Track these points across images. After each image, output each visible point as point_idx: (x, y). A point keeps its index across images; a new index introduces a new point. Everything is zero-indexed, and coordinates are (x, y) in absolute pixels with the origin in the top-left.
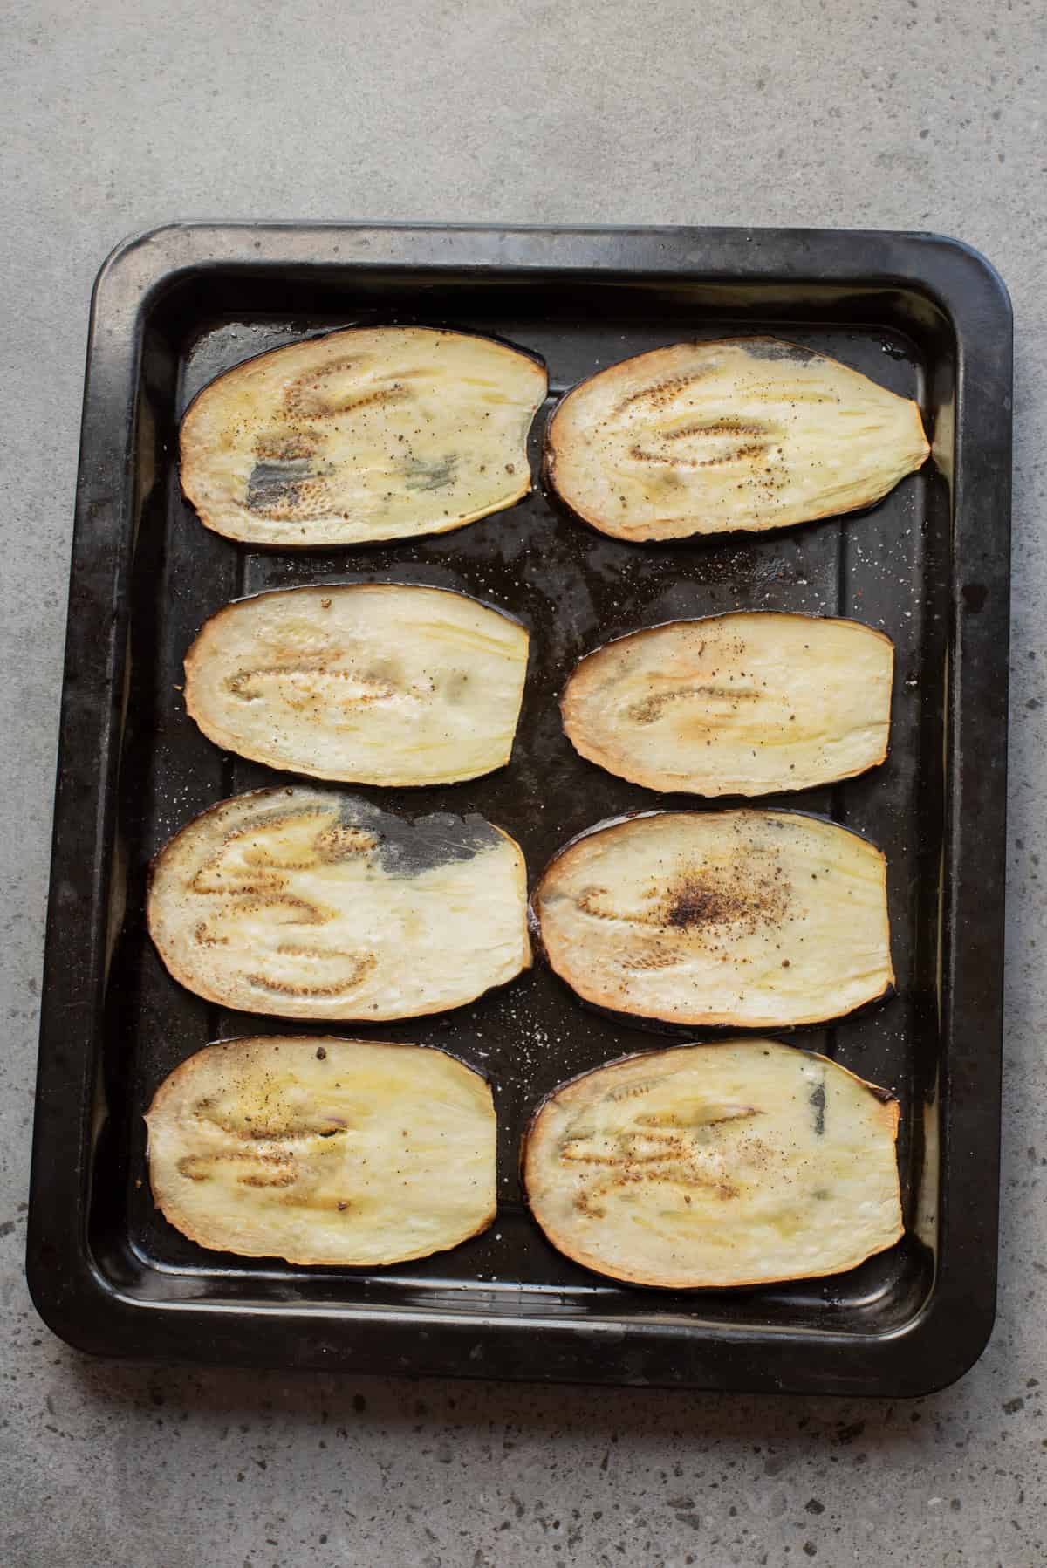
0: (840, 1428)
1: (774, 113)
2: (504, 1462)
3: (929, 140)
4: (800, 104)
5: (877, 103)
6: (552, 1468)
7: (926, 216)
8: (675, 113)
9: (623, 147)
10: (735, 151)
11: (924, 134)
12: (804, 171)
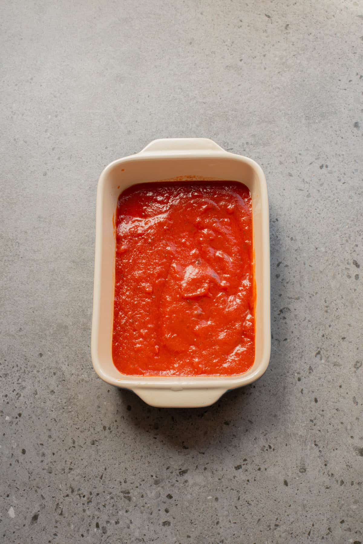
0: (180, 471)
1: (194, 52)
2: (69, 474)
3: (242, 62)
4: (203, 50)
5: (227, 50)
6: (84, 477)
7: (239, 85)
8: (163, 51)
9: (146, 60)
10: (181, 63)
11: (241, 60)
12: (202, 70)
